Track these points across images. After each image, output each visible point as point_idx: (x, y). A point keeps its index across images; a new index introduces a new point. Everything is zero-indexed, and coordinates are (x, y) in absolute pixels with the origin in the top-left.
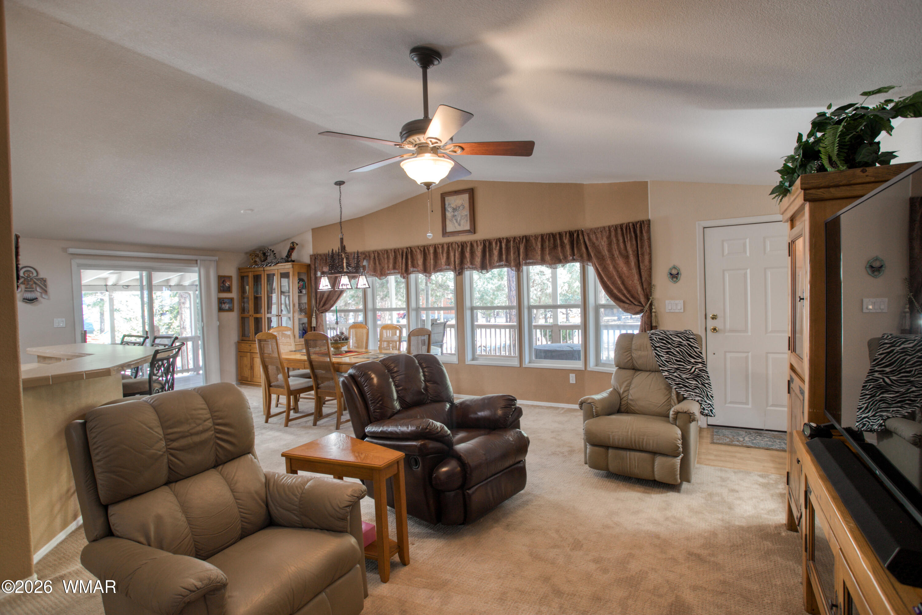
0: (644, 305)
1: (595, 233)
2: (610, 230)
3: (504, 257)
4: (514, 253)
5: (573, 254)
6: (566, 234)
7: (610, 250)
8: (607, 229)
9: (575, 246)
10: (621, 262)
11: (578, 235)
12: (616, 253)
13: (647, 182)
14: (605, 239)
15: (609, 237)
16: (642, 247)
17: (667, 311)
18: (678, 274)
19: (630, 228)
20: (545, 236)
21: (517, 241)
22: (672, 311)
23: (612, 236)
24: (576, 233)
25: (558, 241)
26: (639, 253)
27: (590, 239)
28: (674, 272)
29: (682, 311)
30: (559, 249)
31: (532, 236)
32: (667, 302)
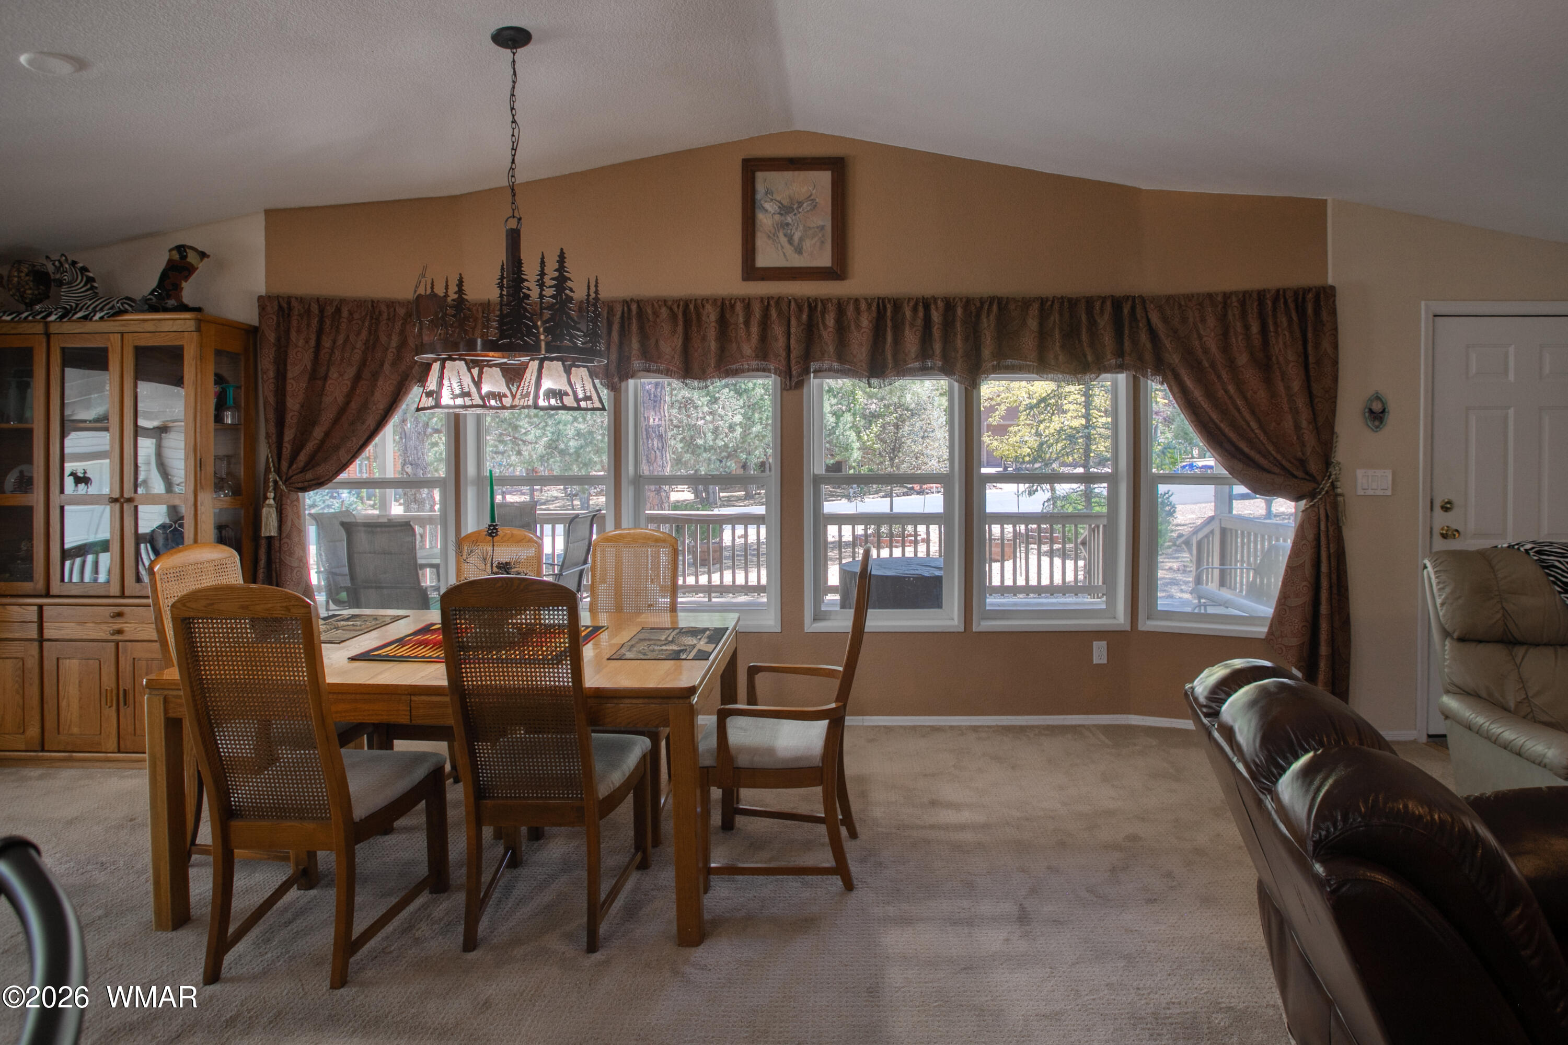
0: (1319, 478)
1: (1180, 306)
2: (1225, 305)
3: (937, 347)
4: (966, 339)
5: (1120, 353)
6: (1103, 303)
7: (1225, 349)
8: (1220, 298)
9: (1127, 332)
13: (1324, 202)
16: (1317, 345)
17: (1360, 492)
18: (1383, 411)
22: (1370, 492)
23: (1230, 317)
25: (1084, 318)
26: (1311, 359)
28: (1377, 407)
29: (1389, 493)
30: (1084, 337)
32: (1360, 473)
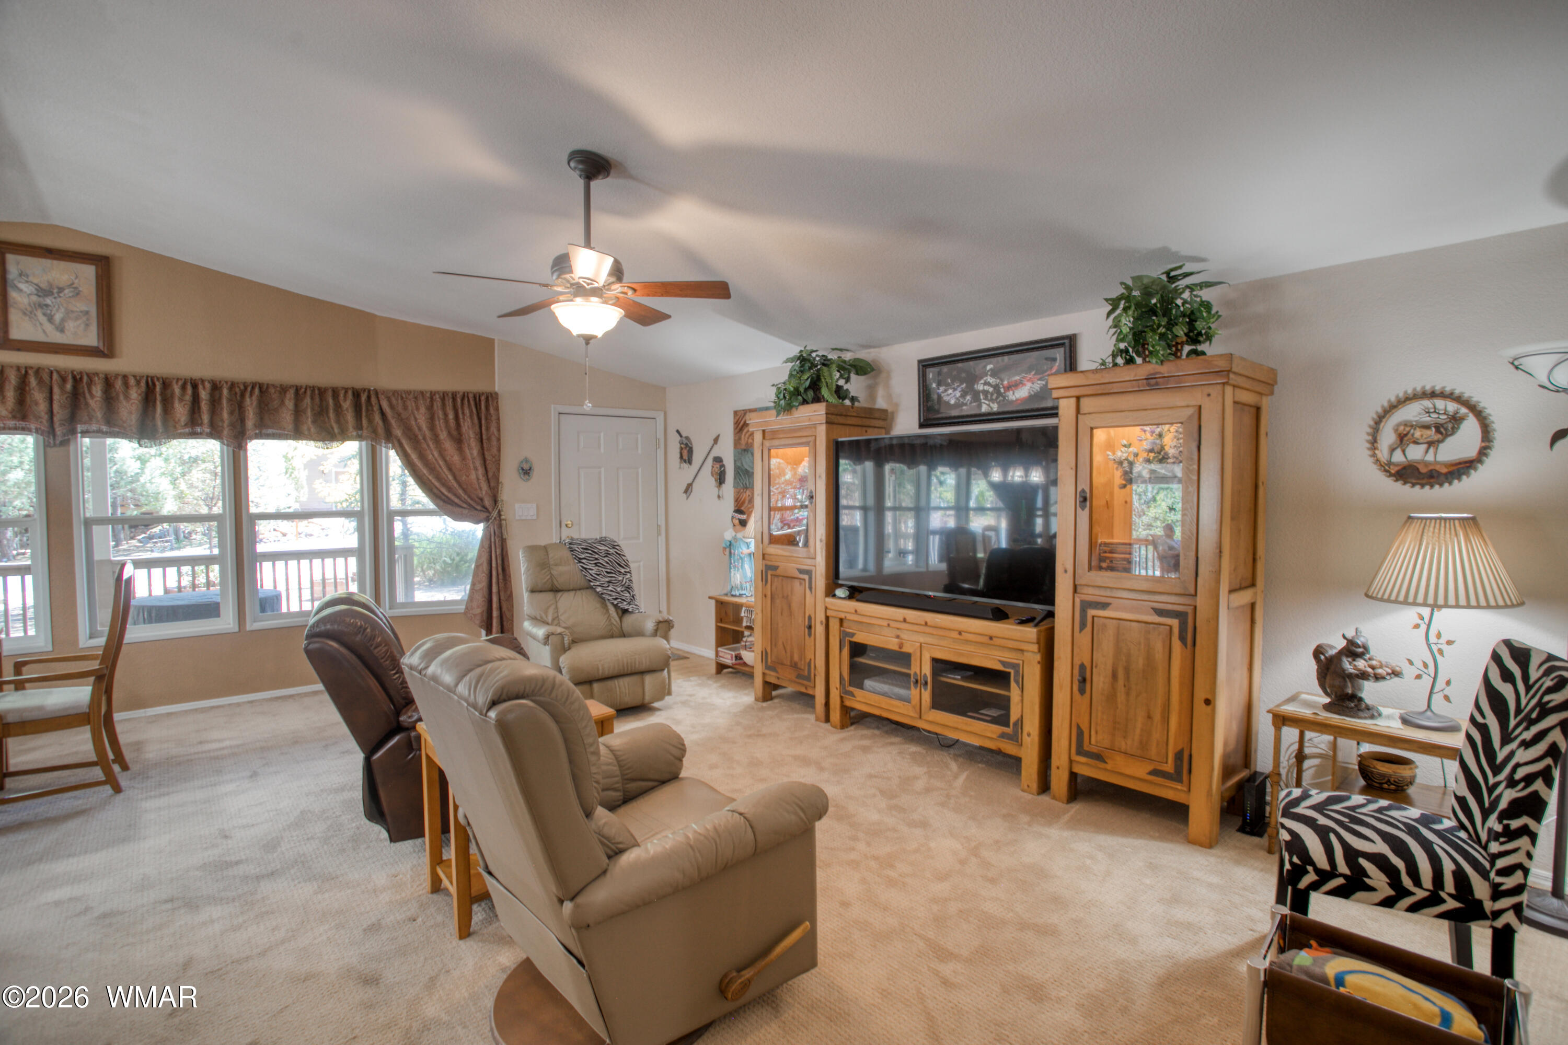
0: (490, 509)
1: (402, 398)
2: (432, 399)
3: (206, 418)
4: (231, 413)
5: (359, 427)
6: (346, 392)
7: (432, 428)
8: (428, 395)
9: (364, 414)
10: (449, 446)
11: (369, 397)
12: (443, 435)
13: (494, 339)
14: (423, 410)
15: (430, 408)
16: (488, 429)
17: (517, 518)
18: (530, 469)
19: (469, 401)
20: (303, 390)
21: (237, 390)
22: (523, 518)
23: (435, 407)
24: (366, 394)
25: (331, 402)
26: (484, 437)
27: (392, 406)
28: (526, 467)
29: (535, 517)
30: (332, 415)
31: (273, 385)
32: (517, 506)
